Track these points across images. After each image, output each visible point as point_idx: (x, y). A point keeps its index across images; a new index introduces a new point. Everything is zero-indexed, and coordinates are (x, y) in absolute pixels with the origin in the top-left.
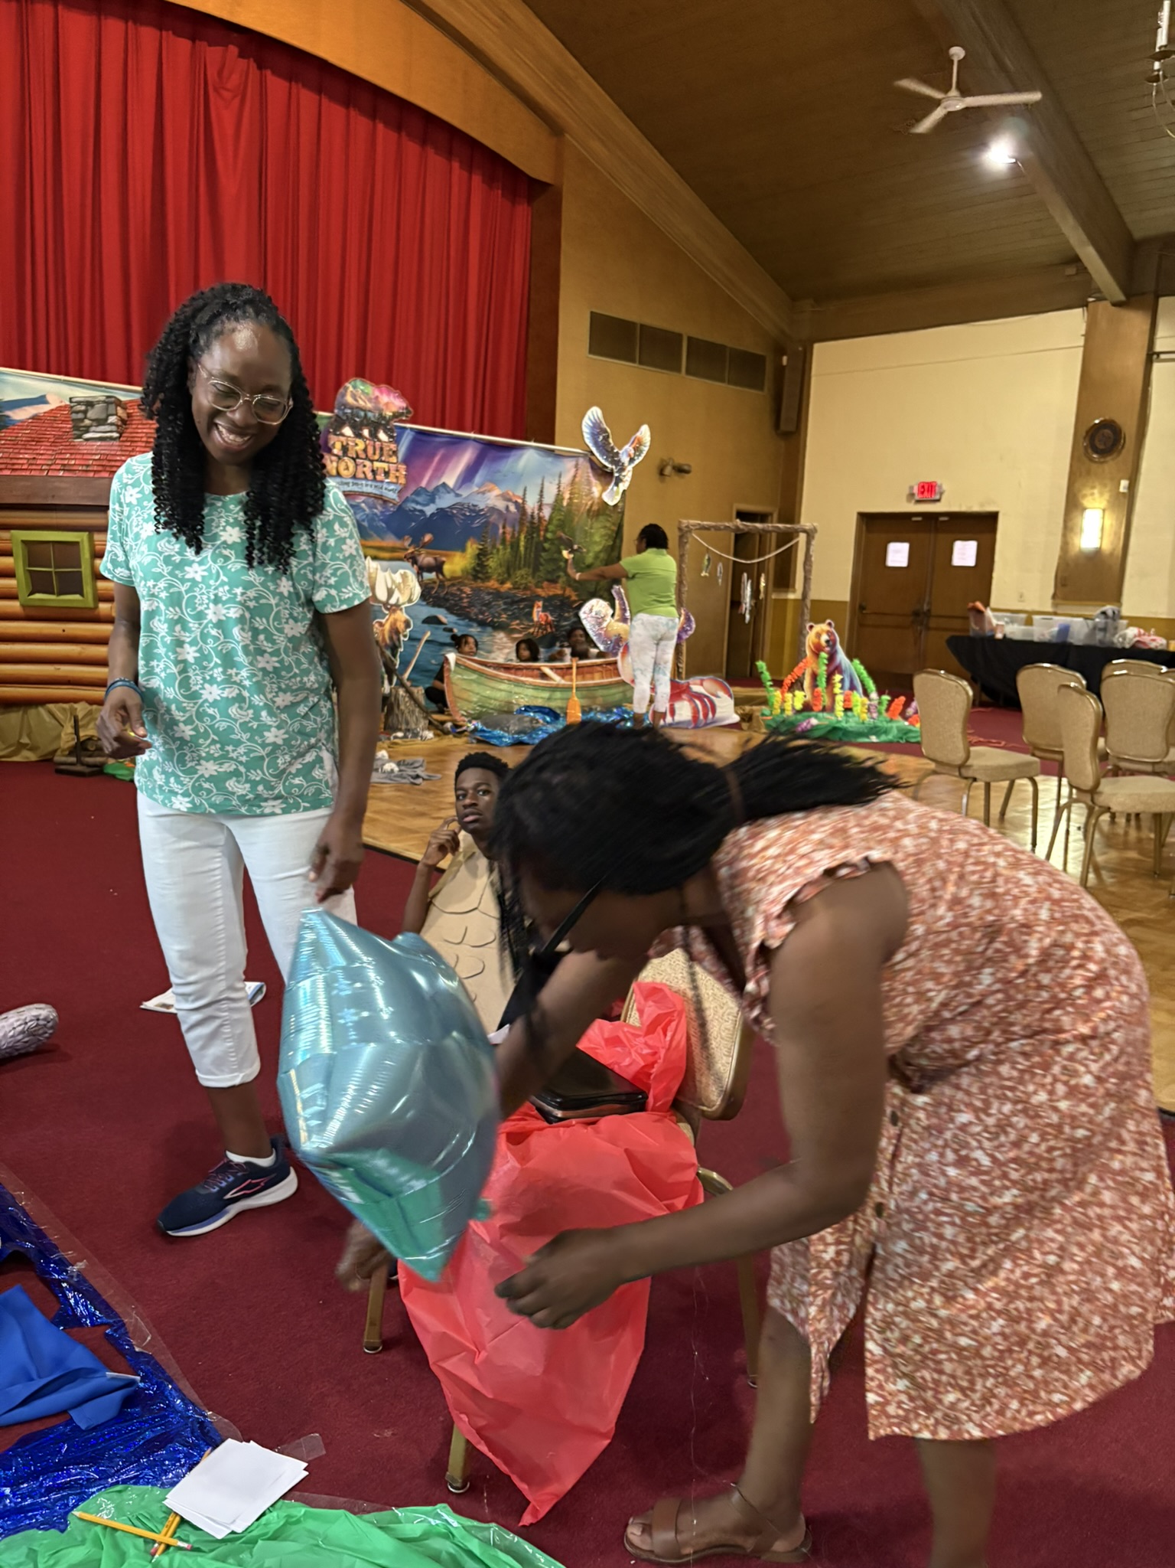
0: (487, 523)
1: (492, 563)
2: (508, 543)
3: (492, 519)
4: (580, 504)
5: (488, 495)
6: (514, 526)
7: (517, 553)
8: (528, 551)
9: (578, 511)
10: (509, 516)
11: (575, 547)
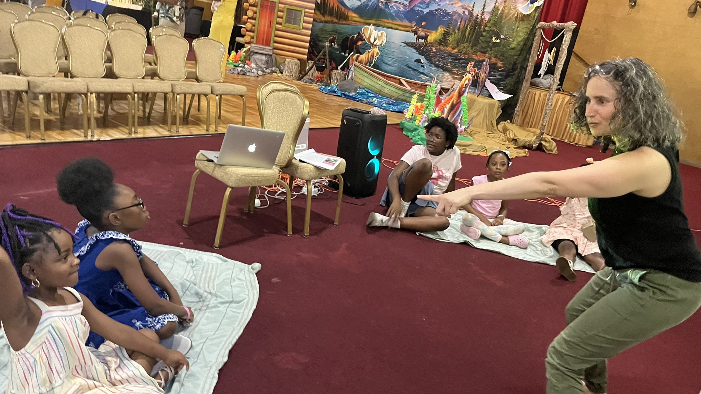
0: (451, 19)
1: (451, 39)
2: (461, 30)
3: (454, 17)
4: (508, 13)
5: (454, 5)
6: (465, 22)
7: (464, 35)
8: (471, 35)
9: (506, 17)
10: (465, 17)
11: (502, 36)
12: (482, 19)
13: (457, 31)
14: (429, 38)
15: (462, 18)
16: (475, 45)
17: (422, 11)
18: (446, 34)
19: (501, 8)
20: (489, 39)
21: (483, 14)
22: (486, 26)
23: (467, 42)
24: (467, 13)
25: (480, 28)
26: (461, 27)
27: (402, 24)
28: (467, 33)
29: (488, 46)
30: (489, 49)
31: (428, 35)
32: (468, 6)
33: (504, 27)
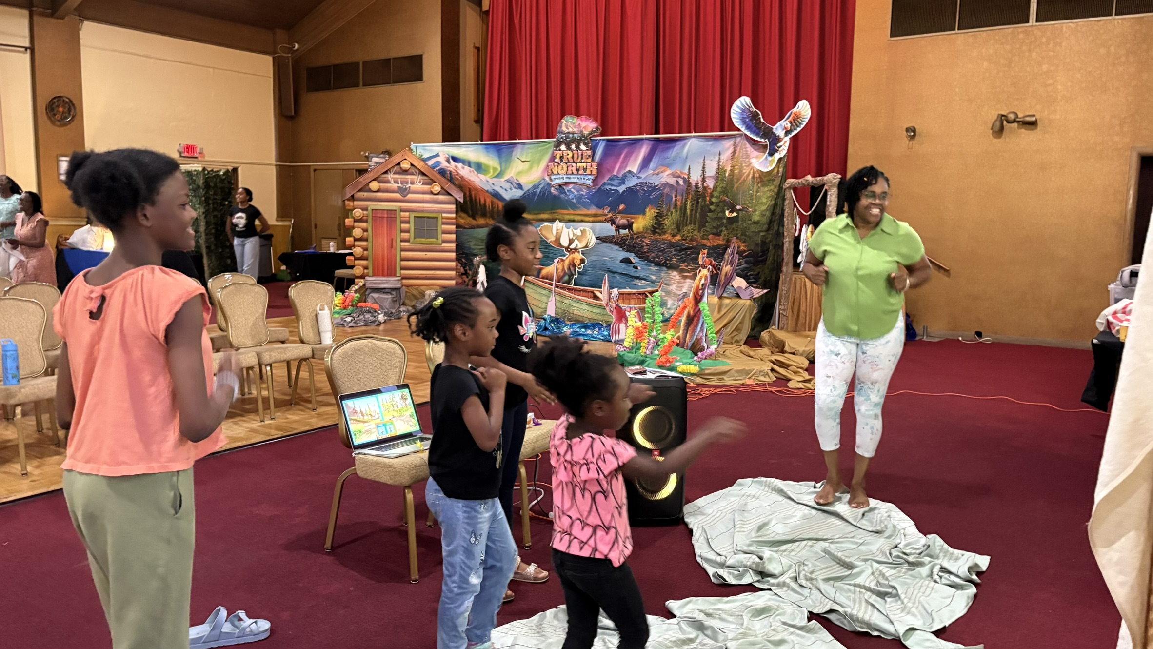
0: (662, 195)
1: (667, 222)
2: (679, 207)
3: (665, 192)
4: (741, 174)
5: (661, 175)
6: (682, 195)
7: (684, 214)
8: (694, 212)
9: (738, 180)
10: (680, 188)
11: (738, 207)
12: (704, 188)
13: (673, 211)
14: (634, 226)
15: (677, 191)
16: (702, 225)
17: (616, 190)
18: (659, 217)
19: (729, 169)
20: (720, 215)
21: (704, 180)
22: (712, 196)
23: (690, 223)
24: (681, 182)
25: (705, 201)
26: (679, 203)
27: (589, 212)
28: (688, 211)
29: (722, 224)
30: (724, 229)
31: (632, 223)
32: (681, 173)
33: (738, 194)
